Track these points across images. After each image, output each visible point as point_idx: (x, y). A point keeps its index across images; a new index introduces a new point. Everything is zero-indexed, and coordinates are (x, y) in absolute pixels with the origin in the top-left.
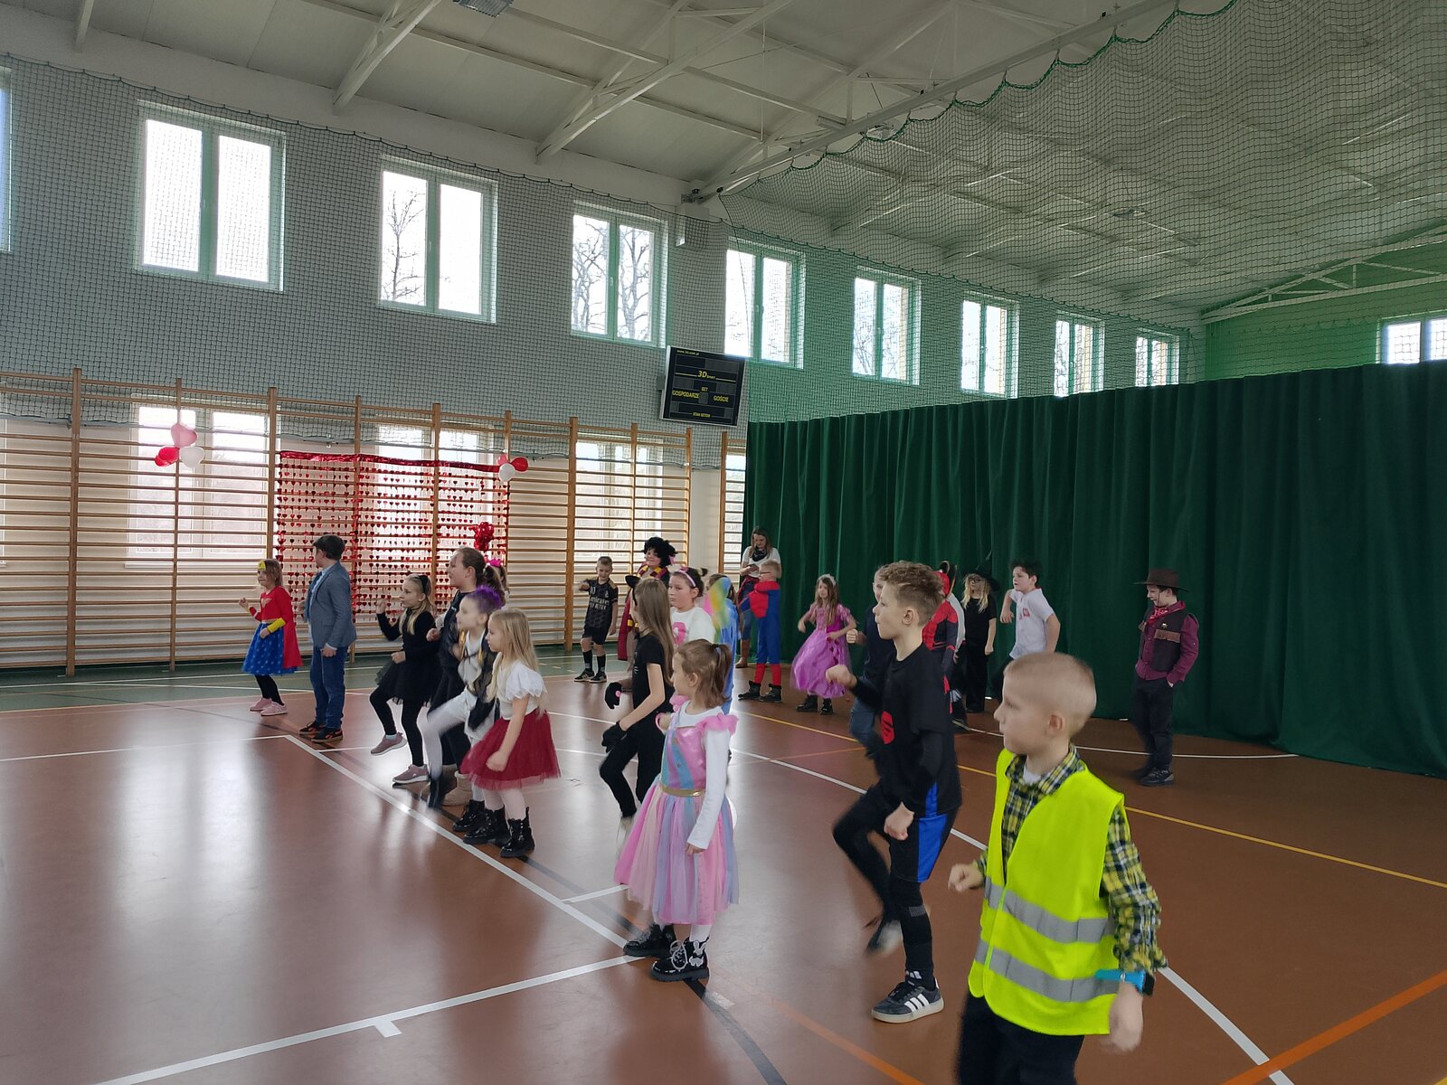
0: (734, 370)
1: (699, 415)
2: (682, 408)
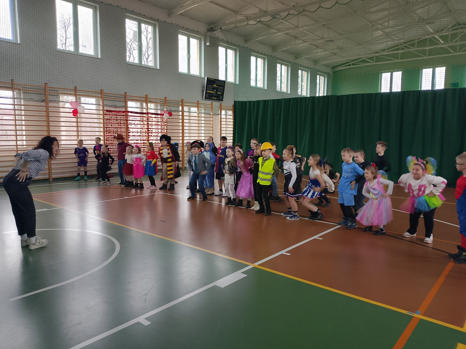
0: (222, 84)
1: (213, 98)
2: (209, 96)
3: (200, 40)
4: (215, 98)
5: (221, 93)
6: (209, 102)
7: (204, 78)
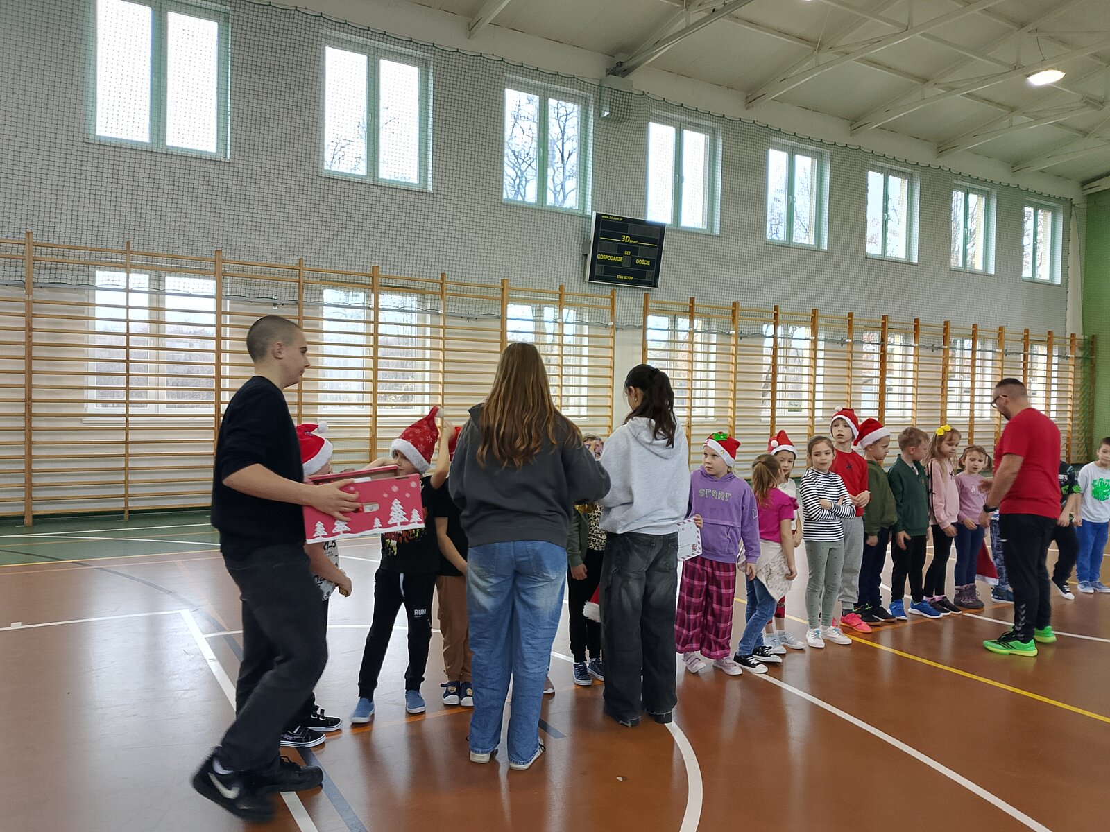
0: (655, 235)
1: (622, 277)
2: (606, 271)
3: (584, 103)
4: (626, 278)
5: (648, 263)
6: (604, 290)
7: (590, 218)
